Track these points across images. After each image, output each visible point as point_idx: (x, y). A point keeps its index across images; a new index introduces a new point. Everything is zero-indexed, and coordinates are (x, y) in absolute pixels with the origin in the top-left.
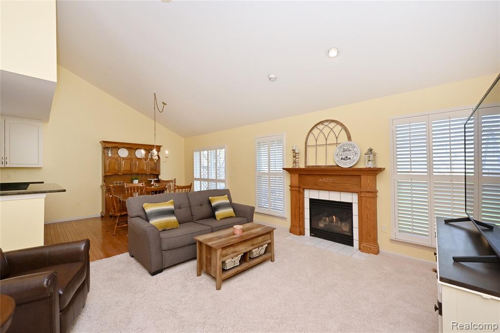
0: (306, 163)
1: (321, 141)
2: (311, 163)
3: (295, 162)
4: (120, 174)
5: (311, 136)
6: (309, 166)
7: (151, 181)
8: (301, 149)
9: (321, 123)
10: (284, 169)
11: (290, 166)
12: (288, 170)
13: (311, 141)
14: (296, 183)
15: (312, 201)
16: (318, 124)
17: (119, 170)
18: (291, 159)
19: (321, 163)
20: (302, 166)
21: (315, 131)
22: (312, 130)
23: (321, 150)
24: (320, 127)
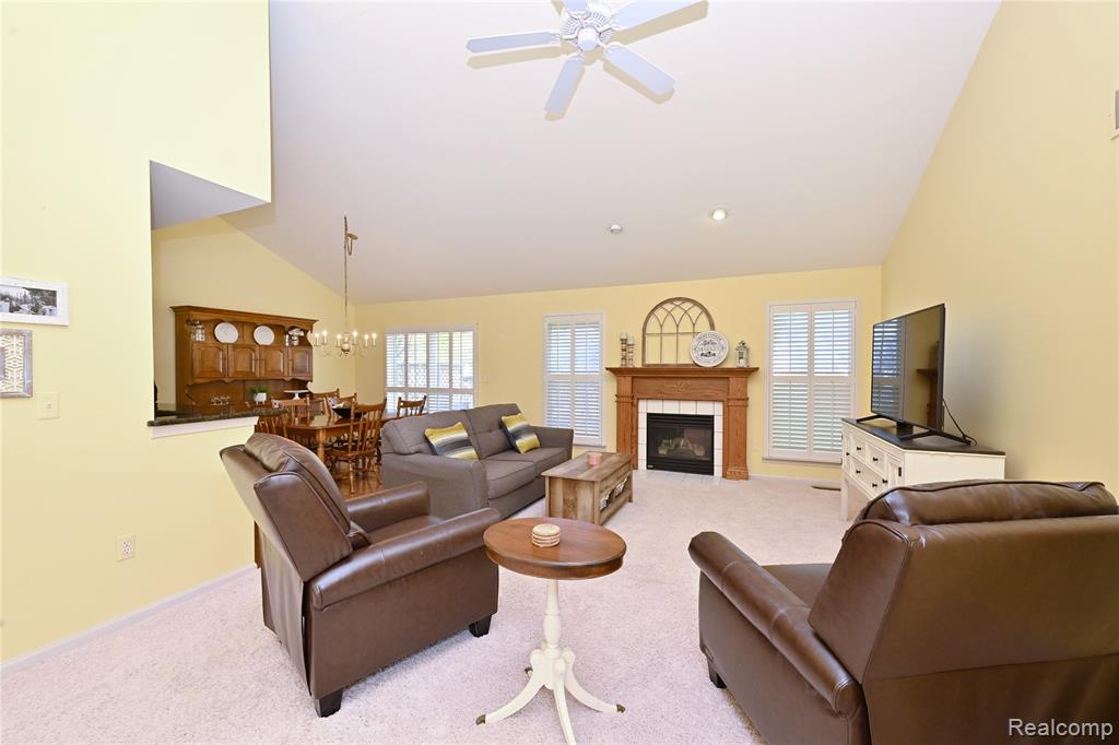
0: (643, 360)
1: (669, 327)
2: (653, 359)
3: (624, 358)
4: (226, 380)
5: (653, 319)
6: (649, 365)
7: (293, 395)
8: (636, 338)
9: (670, 301)
10: (607, 369)
11: (617, 364)
12: (613, 371)
13: (653, 327)
14: (627, 389)
15: (650, 416)
16: (665, 302)
17: (225, 373)
18: (619, 354)
19: (669, 359)
20: (638, 365)
21: (660, 313)
22: (653, 311)
23: (669, 342)
24: (669, 307)
